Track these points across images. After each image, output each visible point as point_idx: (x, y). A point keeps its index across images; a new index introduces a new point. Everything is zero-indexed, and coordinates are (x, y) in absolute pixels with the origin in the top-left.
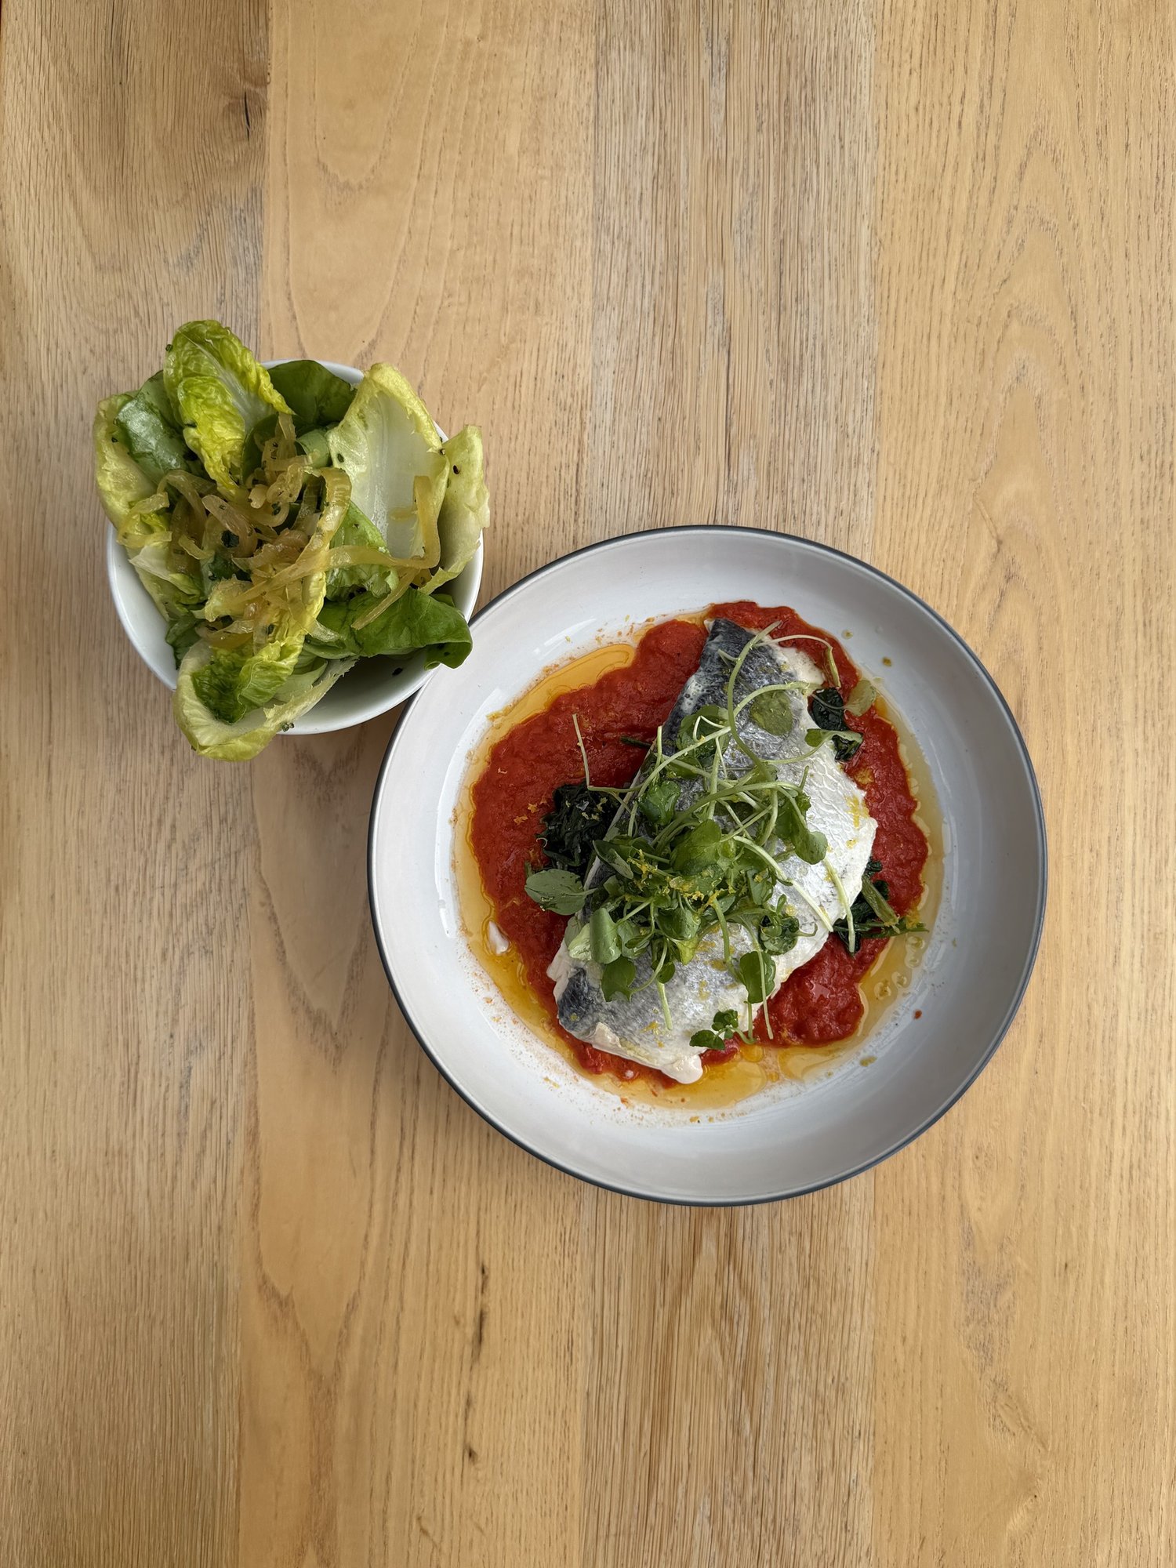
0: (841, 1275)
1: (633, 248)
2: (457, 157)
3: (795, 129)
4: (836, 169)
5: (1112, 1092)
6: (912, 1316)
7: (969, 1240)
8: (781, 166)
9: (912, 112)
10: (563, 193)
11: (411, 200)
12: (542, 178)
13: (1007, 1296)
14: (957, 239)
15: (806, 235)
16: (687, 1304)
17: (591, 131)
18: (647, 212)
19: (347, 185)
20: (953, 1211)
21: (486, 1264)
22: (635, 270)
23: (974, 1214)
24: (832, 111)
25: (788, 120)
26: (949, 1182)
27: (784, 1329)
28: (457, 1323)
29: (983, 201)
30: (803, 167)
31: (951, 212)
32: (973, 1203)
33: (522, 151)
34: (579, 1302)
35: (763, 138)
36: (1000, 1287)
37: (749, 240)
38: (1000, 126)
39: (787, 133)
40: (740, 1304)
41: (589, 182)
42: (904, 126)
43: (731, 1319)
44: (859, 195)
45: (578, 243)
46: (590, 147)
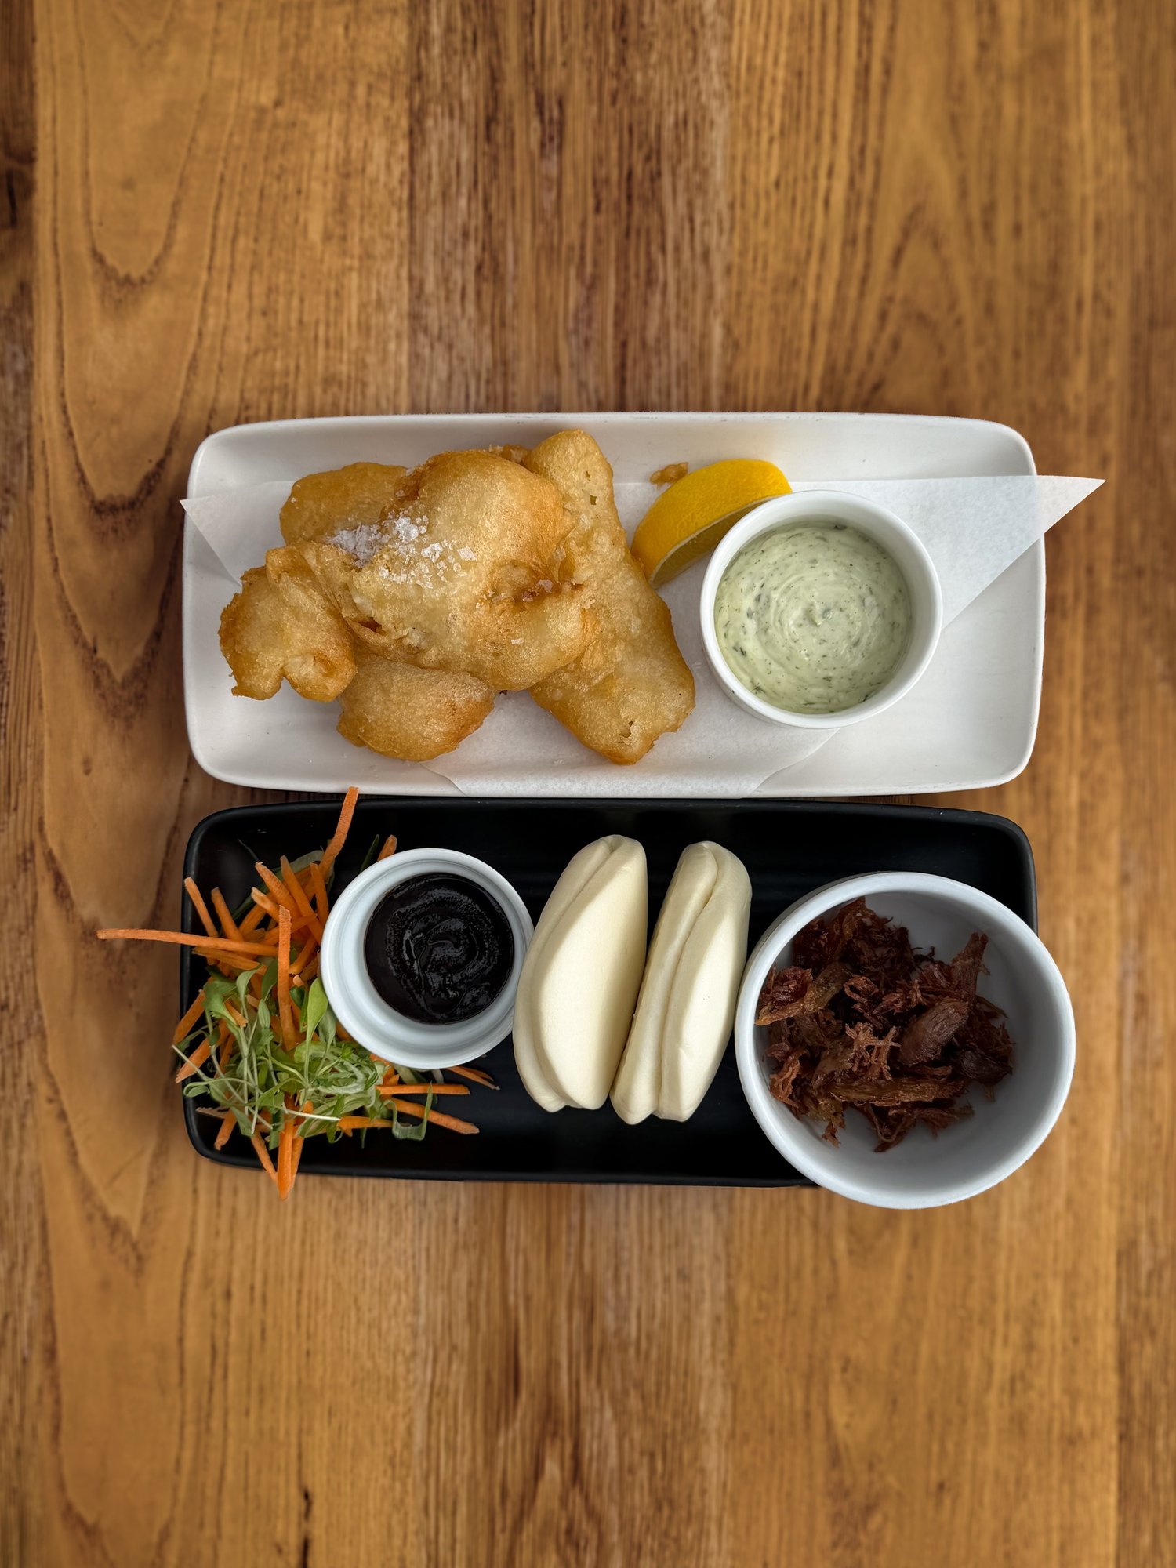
0: (696, 1497)
1: (455, 353)
2: (251, 245)
3: (637, 209)
4: (686, 254)
5: (993, 1298)
6: (774, 1539)
7: (835, 1459)
8: (622, 254)
9: (772, 190)
10: (374, 285)
11: (200, 294)
12: (351, 269)
13: (876, 1521)
14: (823, 337)
15: (652, 332)
16: (529, 1531)
17: (405, 213)
18: (471, 309)
19: (127, 280)
20: (819, 1427)
21: (310, 1489)
22: (458, 378)
23: (840, 1430)
24: (681, 184)
25: (629, 198)
26: (814, 1397)
27: (635, 1554)
28: (280, 1551)
29: (853, 292)
30: (648, 253)
31: (816, 307)
32: (840, 1418)
33: (327, 237)
34: (412, 1527)
35: (602, 219)
36: (869, 1509)
37: (587, 343)
38: (872, 204)
39: (629, 214)
40: (586, 1527)
41: (404, 273)
42: (763, 205)
43: (577, 1545)
44: (710, 287)
45: (392, 346)
46: (405, 232)
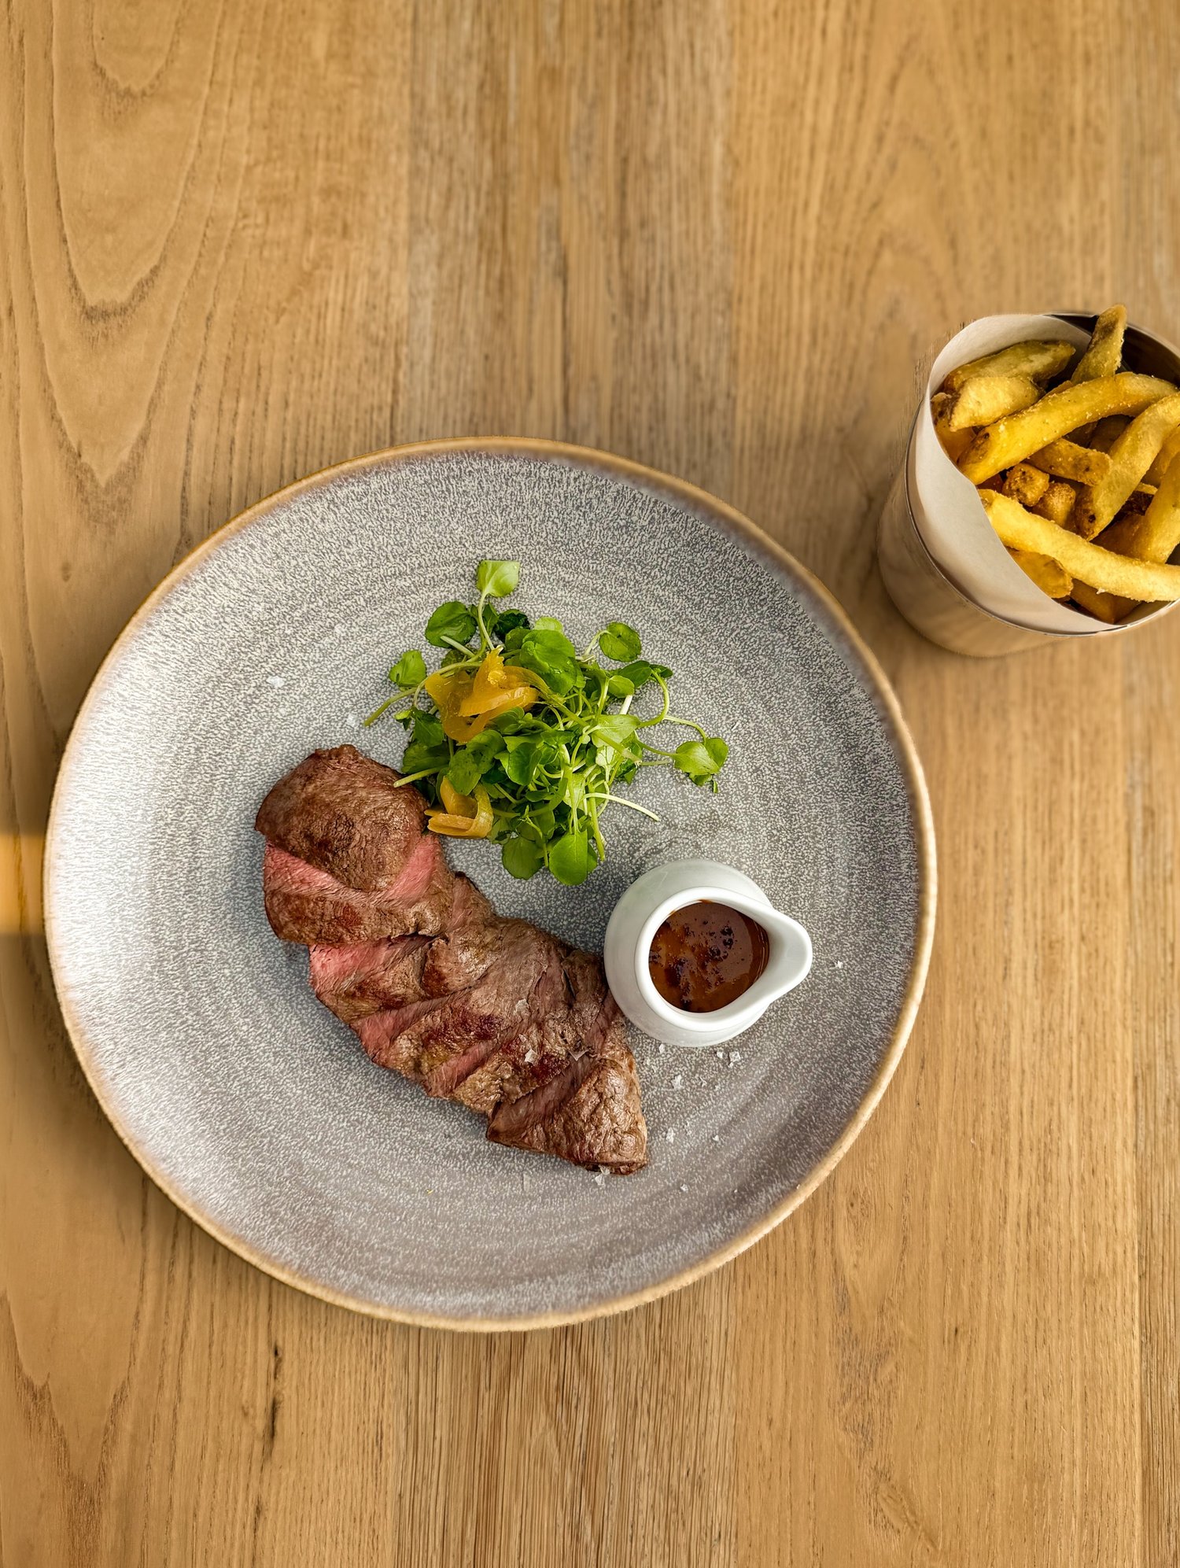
0: (697, 1349)
1: (455, 165)
2: (255, 62)
3: (639, 35)
4: (686, 78)
5: (1006, 1126)
6: (779, 1393)
7: (844, 1303)
8: (624, 76)
9: (771, 19)
10: (376, 102)
11: (201, 107)
12: (353, 86)
13: (890, 1367)
14: (822, 158)
15: (652, 151)
16: (517, 1388)
17: (409, 34)
18: (472, 125)
19: (128, 92)
20: (825, 1269)
21: (280, 1343)
22: (458, 189)
23: (849, 1272)
24: (681, 14)
25: (631, 25)
26: (820, 1234)
27: (630, 1413)
28: (246, 1414)
29: (850, 115)
30: (649, 76)
31: (814, 130)
32: (848, 1259)
33: (330, 56)
34: (390, 1386)
35: (603, 44)
36: (881, 1358)
37: (588, 158)
38: (868, 34)
39: (631, 39)
40: (578, 1384)
41: (406, 91)
42: (762, 34)
43: (569, 1404)
44: (710, 109)
45: (393, 159)
46: (407, 53)
